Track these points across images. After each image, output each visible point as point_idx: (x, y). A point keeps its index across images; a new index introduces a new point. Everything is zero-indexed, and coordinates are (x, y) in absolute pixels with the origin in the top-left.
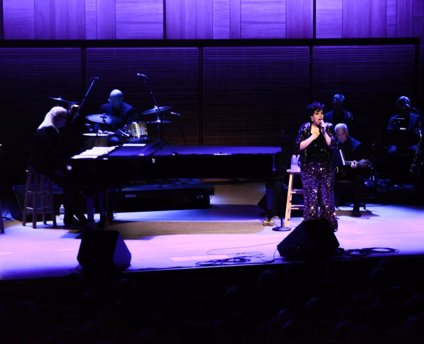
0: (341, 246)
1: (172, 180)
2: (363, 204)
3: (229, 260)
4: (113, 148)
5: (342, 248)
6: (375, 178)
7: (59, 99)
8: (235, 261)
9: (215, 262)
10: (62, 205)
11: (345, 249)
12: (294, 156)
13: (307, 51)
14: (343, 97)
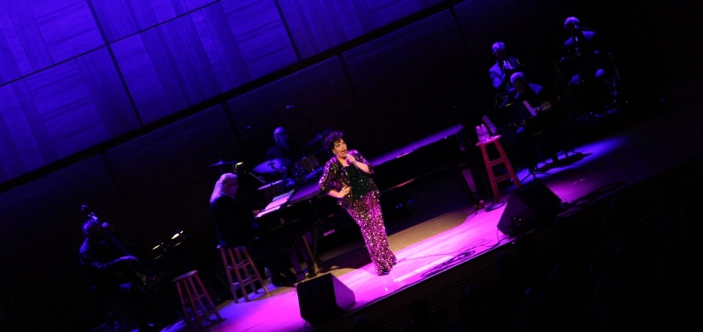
0: (563, 201)
3: (455, 259)
4: (292, 191)
5: (565, 201)
7: (220, 163)
8: (460, 259)
9: (440, 267)
10: (266, 268)
11: (569, 202)
12: (478, 127)
13: (449, 14)
14: (502, 44)
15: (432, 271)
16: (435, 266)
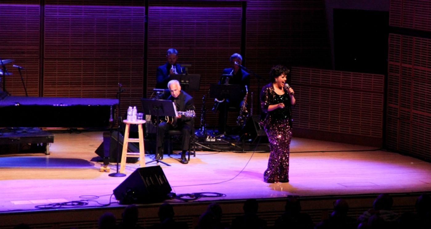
0: (173, 191)
1: (12, 128)
2: (193, 152)
3: (68, 204)
5: (174, 192)
6: (204, 129)
8: (73, 205)
9: (53, 206)
11: (177, 194)
12: (130, 108)
13: (143, 11)
14: (176, 51)
15: (47, 206)
16: (51, 203)
